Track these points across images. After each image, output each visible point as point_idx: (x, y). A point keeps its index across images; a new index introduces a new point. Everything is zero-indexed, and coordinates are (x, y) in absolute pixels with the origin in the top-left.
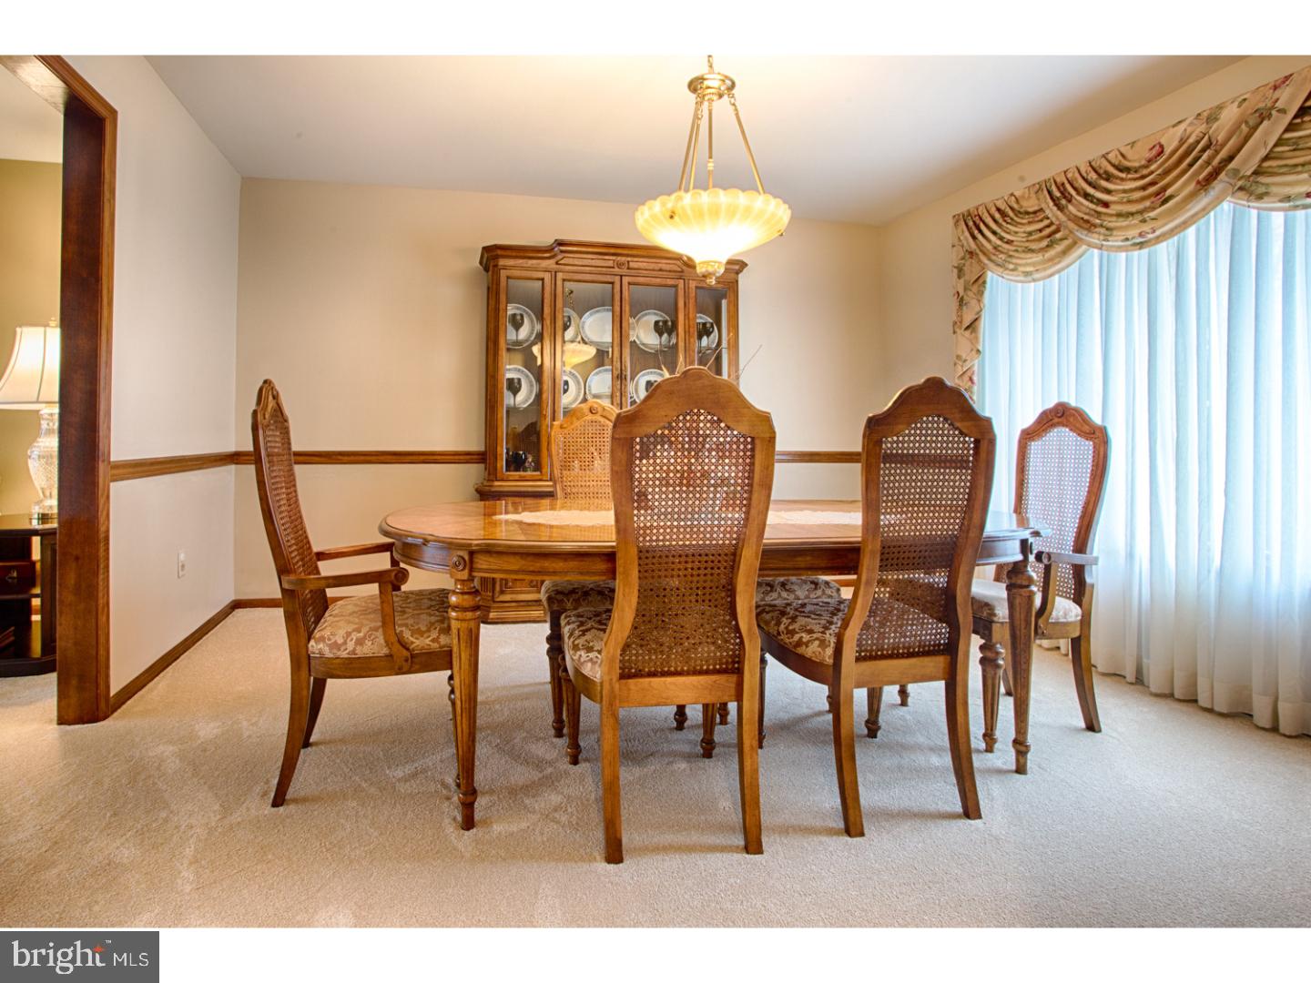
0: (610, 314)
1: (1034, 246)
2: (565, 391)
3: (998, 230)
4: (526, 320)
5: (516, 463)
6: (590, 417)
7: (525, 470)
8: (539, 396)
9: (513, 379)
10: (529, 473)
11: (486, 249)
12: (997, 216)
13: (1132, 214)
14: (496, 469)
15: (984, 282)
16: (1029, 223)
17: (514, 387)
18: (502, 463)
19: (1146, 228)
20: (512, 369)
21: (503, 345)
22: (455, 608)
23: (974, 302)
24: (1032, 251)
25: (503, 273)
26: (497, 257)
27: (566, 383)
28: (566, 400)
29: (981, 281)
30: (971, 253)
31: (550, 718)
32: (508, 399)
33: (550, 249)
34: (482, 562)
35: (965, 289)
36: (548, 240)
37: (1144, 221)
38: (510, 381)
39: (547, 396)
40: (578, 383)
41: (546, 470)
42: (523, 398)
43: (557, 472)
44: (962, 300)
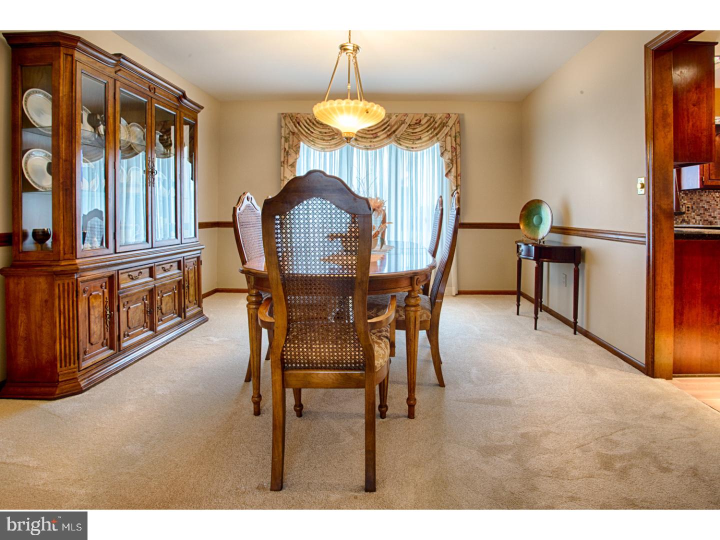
1: (326, 138)
3: (309, 127)
12: (308, 121)
13: (367, 138)
15: (299, 147)
16: (323, 128)
19: (372, 144)
23: (293, 154)
24: (324, 140)
29: (297, 146)
30: (294, 133)
35: (289, 148)
37: (371, 142)
44: (288, 152)
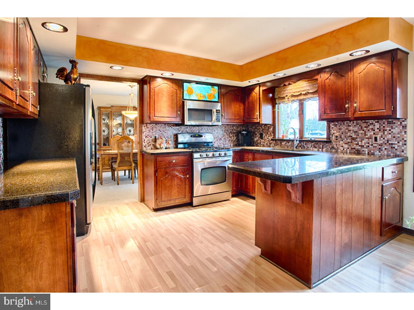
0: (121, 117)
2: (113, 132)
4: (106, 119)
5: (105, 145)
6: (117, 138)
7: (106, 146)
8: (109, 132)
9: (104, 118)
10: (107, 146)
11: (98, 107)
14: (101, 146)
17: (104, 131)
18: (102, 145)
20: (104, 128)
21: (102, 124)
22: (100, 161)
25: (102, 111)
26: (100, 109)
27: (114, 130)
28: (114, 133)
31: (111, 177)
32: (103, 133)
33: (110, 107)
34: (103, 156)
36: (110, 106)
38: (103, 130)
39: (110, 133)
40: (116, 130)
41: (110, 146)
42: (106, 133)
43: (112, 146)
